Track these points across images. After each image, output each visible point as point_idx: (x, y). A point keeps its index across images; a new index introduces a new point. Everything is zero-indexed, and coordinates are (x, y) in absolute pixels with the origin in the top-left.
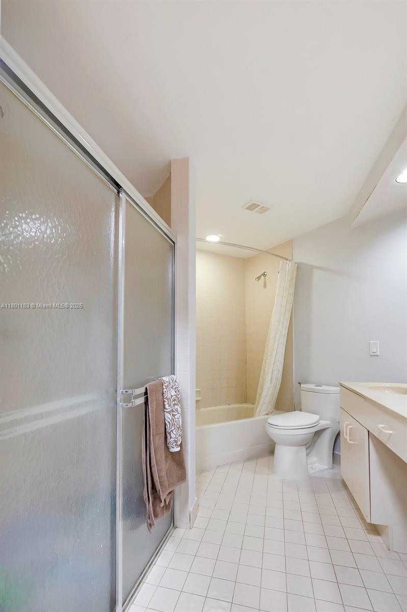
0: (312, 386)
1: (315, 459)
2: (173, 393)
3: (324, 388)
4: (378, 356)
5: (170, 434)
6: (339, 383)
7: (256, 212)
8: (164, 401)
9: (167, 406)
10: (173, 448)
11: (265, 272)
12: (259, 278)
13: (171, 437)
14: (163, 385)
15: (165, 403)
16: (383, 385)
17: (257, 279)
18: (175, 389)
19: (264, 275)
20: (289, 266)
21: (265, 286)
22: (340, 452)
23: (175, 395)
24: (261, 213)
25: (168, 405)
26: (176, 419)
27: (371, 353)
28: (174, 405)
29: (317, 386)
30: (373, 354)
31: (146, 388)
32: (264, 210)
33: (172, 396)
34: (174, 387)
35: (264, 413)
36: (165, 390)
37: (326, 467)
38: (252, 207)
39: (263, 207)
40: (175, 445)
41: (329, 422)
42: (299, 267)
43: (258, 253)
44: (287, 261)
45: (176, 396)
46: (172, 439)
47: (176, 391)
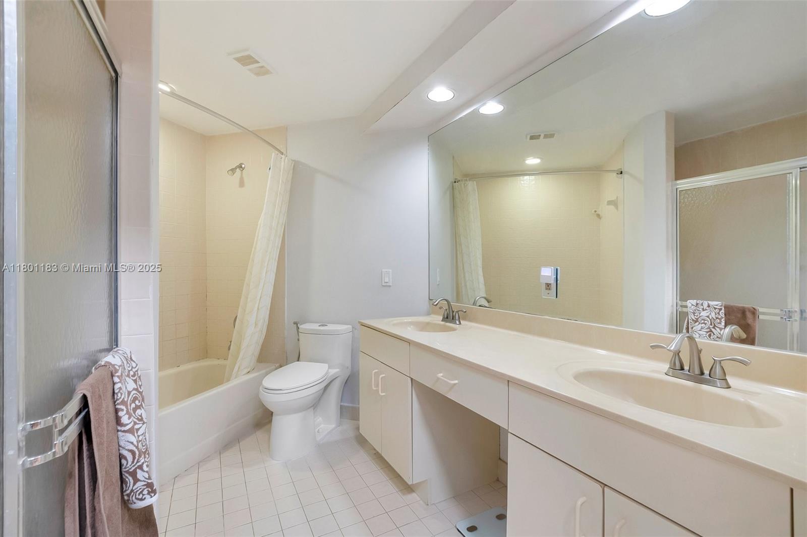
0: (315, 326)
1: (320, 418)
2: (131, 385)
3: (331, 327)
4: (390, 286)
5: (134, 474)
6: (359, 322)
7: (250, 70)
8: (117, 411)
9: (125, 419)
10: (141, 500)
11: (242, 164)
12: (233, 170)
13: (136, 480)
14: (112, 376)
15: (120, 414)
16: (406, 320)
17: (230, 172)
18: (133, 376)
19: (240, 166)
20: (284, 164)
21: (242, 184)
22: (359, 404)
23: (134, 389)
24: (258, 74)
25: (127, 416)
26: (140, 438)
27: (383, 282)
28: (135, 410)
29: (323, 325)
30: (385, 285)
31: (85, 397)
32: (262, 71)
33: (129, 393)
34: (132, 373)
35: (246, 371)
36: (116, 387)
37: (334, 426)
38: (246, 60)
39: (262, 67)
40: (149, 493)
41: (338, 370)
42: (297, 168)
43: (240, 131)
44: (282, 156)
45: (136, 390)
46: (139, 484)
47: (135, 381)
